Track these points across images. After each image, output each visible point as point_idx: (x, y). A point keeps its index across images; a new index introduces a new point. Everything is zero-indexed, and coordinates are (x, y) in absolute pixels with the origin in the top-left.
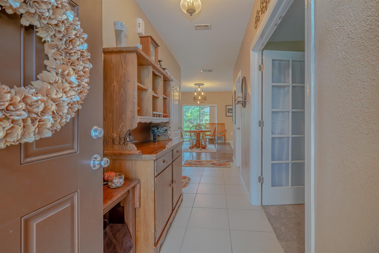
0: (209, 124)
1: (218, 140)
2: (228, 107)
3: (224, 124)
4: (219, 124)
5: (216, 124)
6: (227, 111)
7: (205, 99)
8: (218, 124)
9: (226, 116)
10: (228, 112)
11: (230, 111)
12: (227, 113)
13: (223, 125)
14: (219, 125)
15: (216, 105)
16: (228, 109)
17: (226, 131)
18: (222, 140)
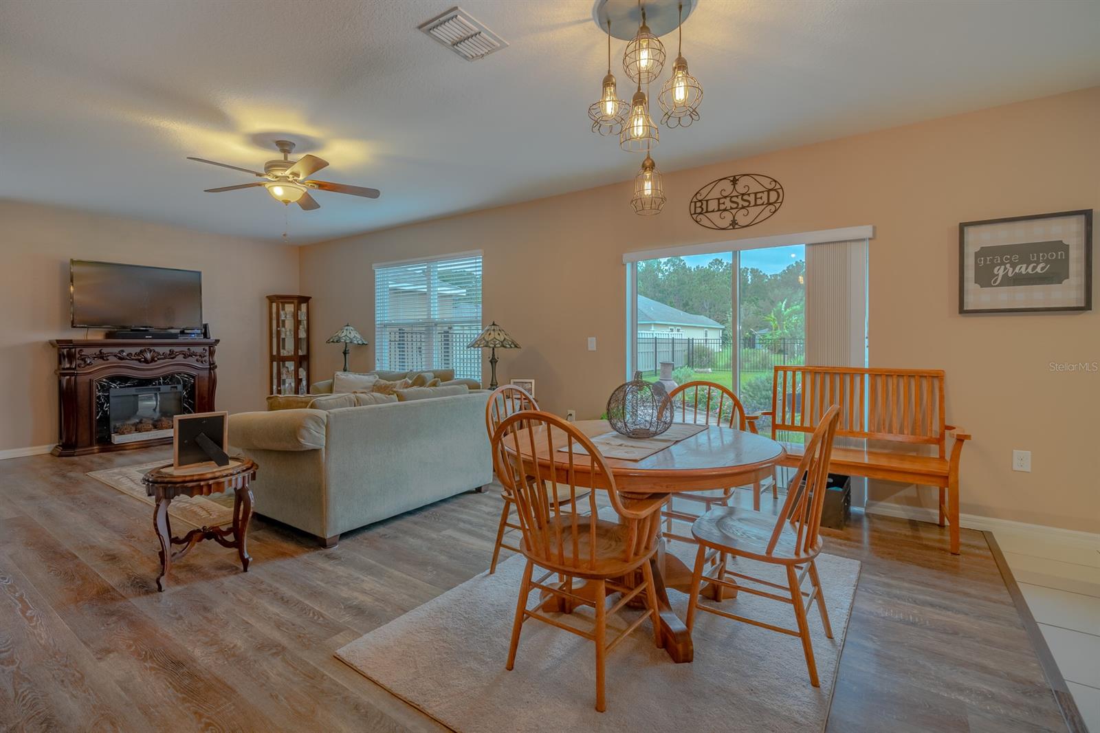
0: (804, 371)
1: (882, 499)
2: (978, 239)
3: (938, 376)
4: (888, 374)
5: (861, 372)
6: (970, 274)
7: (773, 196)
8: (875, 374)
9: (962, 311)
10: (985, 278)
11: (1000, 272)
12: (970, 285)
13: (925, 383)
14: (892, 382)
15: (865, 231)
16: (982, 253)
17: (961, 440)
18: (916, 502)
